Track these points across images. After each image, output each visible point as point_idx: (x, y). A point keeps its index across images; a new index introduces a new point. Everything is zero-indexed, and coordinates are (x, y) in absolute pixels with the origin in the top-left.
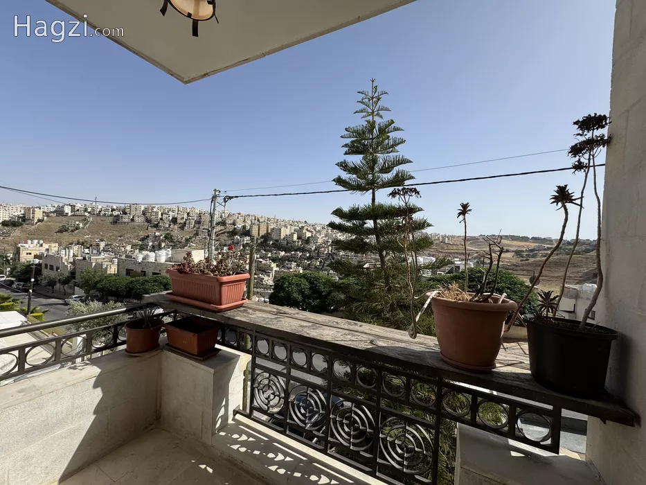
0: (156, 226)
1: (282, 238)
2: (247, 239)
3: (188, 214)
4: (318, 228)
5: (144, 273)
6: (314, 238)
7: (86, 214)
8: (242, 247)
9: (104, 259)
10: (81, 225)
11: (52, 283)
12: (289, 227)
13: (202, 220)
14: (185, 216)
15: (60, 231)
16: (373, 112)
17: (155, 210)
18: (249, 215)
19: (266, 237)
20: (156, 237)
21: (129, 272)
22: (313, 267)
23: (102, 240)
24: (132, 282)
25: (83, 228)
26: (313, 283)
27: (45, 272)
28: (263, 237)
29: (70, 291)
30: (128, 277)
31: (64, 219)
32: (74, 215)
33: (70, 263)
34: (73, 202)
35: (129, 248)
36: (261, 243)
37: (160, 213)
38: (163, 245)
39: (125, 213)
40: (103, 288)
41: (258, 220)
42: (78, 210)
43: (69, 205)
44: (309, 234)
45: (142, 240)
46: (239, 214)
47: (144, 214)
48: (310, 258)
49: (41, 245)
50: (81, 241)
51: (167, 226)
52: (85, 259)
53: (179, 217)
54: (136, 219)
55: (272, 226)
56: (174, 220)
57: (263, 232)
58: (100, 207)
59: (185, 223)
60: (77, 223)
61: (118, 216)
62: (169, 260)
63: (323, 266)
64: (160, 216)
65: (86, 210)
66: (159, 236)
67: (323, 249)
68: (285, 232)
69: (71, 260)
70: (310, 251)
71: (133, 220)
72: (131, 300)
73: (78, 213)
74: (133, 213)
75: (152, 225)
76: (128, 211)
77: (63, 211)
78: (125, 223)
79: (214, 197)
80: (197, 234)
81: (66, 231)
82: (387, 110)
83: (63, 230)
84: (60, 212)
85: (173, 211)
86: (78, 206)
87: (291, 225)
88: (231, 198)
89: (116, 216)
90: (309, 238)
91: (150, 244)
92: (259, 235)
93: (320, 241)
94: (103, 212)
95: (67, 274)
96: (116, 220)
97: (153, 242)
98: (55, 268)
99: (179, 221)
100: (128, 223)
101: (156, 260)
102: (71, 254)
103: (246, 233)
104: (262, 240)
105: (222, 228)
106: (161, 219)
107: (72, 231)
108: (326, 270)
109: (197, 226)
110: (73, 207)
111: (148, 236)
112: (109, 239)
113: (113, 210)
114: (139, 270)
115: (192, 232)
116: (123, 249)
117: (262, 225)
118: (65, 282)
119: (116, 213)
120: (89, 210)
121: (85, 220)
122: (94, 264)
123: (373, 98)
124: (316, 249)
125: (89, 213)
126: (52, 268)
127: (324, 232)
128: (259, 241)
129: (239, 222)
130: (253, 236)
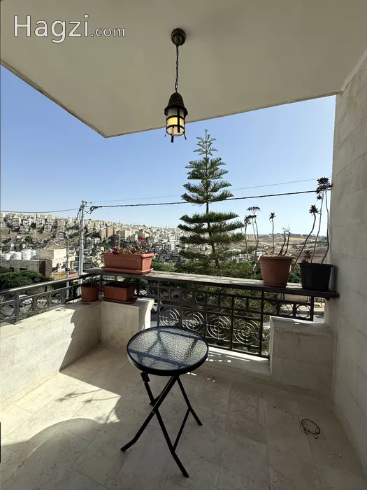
0: (17, 230)
1: (126, 238)
2: (97, 240)
3: (46, 220)
4: (154, 231)
5: (12, 270)
6: (151, 238)
8: (93, 247)
12: (131, 230)
13: (59, 225)
14: (43, 222)
17: (16, 217)
18: (98, 221)
19: (113, 238)
20: (17, 239)
24: (3, 276)
28: (110, 238)
36: (109, 243)
37: (20, 220)
38: (24, 246)
41: (106, 225)
44: (147, 235)
45: (5, 242)
46: (91, 220)
47: (5, 220)
51: (28, 230)
53: (38, 223)
55: (117, 229)
56: (34, 226)
57: (110, 234)
59: (43, 228)
62: (34, 258)
63: (159, 259)
64: (20, 222)
66: (20, 239)
67: (158, 247)
68: (128, 234)
75: (13, 229)
79: (83, 207)
80: (54, 237)
85: (32, 218)
87: (132, 228)
88: (96, 208)
91: (12, 246)
92: (107, 236)
93: (156, 241)
97: (15, 244)
99: (38, 226)
101: (22, 258)
103: (97, 235)
104: (110, 240)
105: (76, 231)
106: (22, 225)
108: (161, 262)
109: (54, 230)
111: (10, 239)
114: (8, 266)
115: (49, 235)
117: (109, 228)
124: (153, 247)
127: (159, 233)
128: (107, 242)
129: (90, 227)
130: (102, 237)
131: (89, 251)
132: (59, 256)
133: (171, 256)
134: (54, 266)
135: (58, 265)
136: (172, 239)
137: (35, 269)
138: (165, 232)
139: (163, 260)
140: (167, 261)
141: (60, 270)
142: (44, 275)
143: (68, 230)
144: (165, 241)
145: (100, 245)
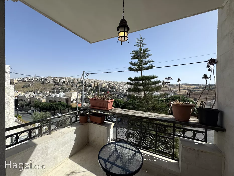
0: (58, 84)
1: (103, 87)
2: (90, 88)
3: (69, 79)
4: (116, 83)
5: (55, 101)
7: (32, 81)
8: (88, 91)
9: (40, 97)
10: (31, 85)
11: (22, 106)
12: (105, 83)
13: (74, 82)
14: (68, 80)
15: (23, 87)
16: (141, 45)
17: (57, 78)
18: (91, 79)
20: (58, 88)
21: (50, 101)
22: (115, 97)
23: (38, 90)
24: (51, 104)
25: (31, 86)
26: (117, 103)
27: (20, 102)
28: (96, 87)
29: (29, 108)
30: (50, 103)
31: (25, 83)
32: (28, 81)
33: (29, 98)
34: (27, 77)
35: (48, 92)
37: (59, 80)
38: (60, 91)
39: (46, 80)
40: (41, 107)
41: (94, 81)
42: (29, 79)
43: (26, 78)
44: (112, 86)
45: (53, 89)
46: (87, 79)
47: (53, 80)
48: (113, 94)
49: (17, 93)
50: (31, 90)
51: (62, 84)
52: (34, 97)
53: (66, 81)
54: (50, 82)
55: (99, 83)
56: (64, 82)
57: (96, 85)
58: (37, 78)
59: (68, 83)
60: (29, 84)
61: (44, 81)
62: (64, 96)
63: (118, 97)
64: (59, 81)
65: (32, 79)
66: (59, 88)
67: (118, 91)
68: (104, 85)
69: (29, 97)
70: (113, 91)
71: (49, 82)
72: (51, 111)
73: (29, 80)
74: (49, 80)
75: (56, 84)
76: (47, 79)
77: (24, 80)
78: (46, 83)
80: (72, 87)
81: (25, 87)
82: (145, 44)
83: (24, 87)
84: (23, 80)
85: (63, 79)
86: (29, 78)
87: (106, 82)
89: (43, 81)
90: (113, 87)
91: (56, 91)
92: (94, 86)
93: (117, 88)
94: (38, 80)
95: (28, 102)
96: (43, 83)
97: (57, 90)
98: (23, 100)
99: (66, 82)
100: (47, 83)
101: (59, 97)
102: (29, 96)
103: (90, 86)
104: (96, 88)
105: (81, 84)
106: (59, 82)
107: (28, 87)
108: (119, 98)
109: (72, 84)
110: (28, 78)
111: (55, 88)
112: (41, 89)
113: (42, 79)
114: (53, 100)
115: (70, 86)
116: (46, 93)
117: (95, 83)
118: (27, 105)
119: (43, 80)
120: (34, 79)
121: (32, 83)
122: (37, 99)
123: (140, 41)
124: (115, 91)
125: (34, 80)
126: (22, 100)
127: (118, 84)
128: (95, 89)
129: (87, 82)
130: (93, 87)
131: (87, 93)
132: (74, 96)
133: (124, 95)
134: (72, 100)
135: (73, 99)
136: (124, 87)
137: (64, 101)
138: (121, 84)
139: (120, 97)
140: (122, 97)
141: (75, 102)
142: (68, 104)
143: (78, 83)
144: (121, 88)
145: (92, 90)
